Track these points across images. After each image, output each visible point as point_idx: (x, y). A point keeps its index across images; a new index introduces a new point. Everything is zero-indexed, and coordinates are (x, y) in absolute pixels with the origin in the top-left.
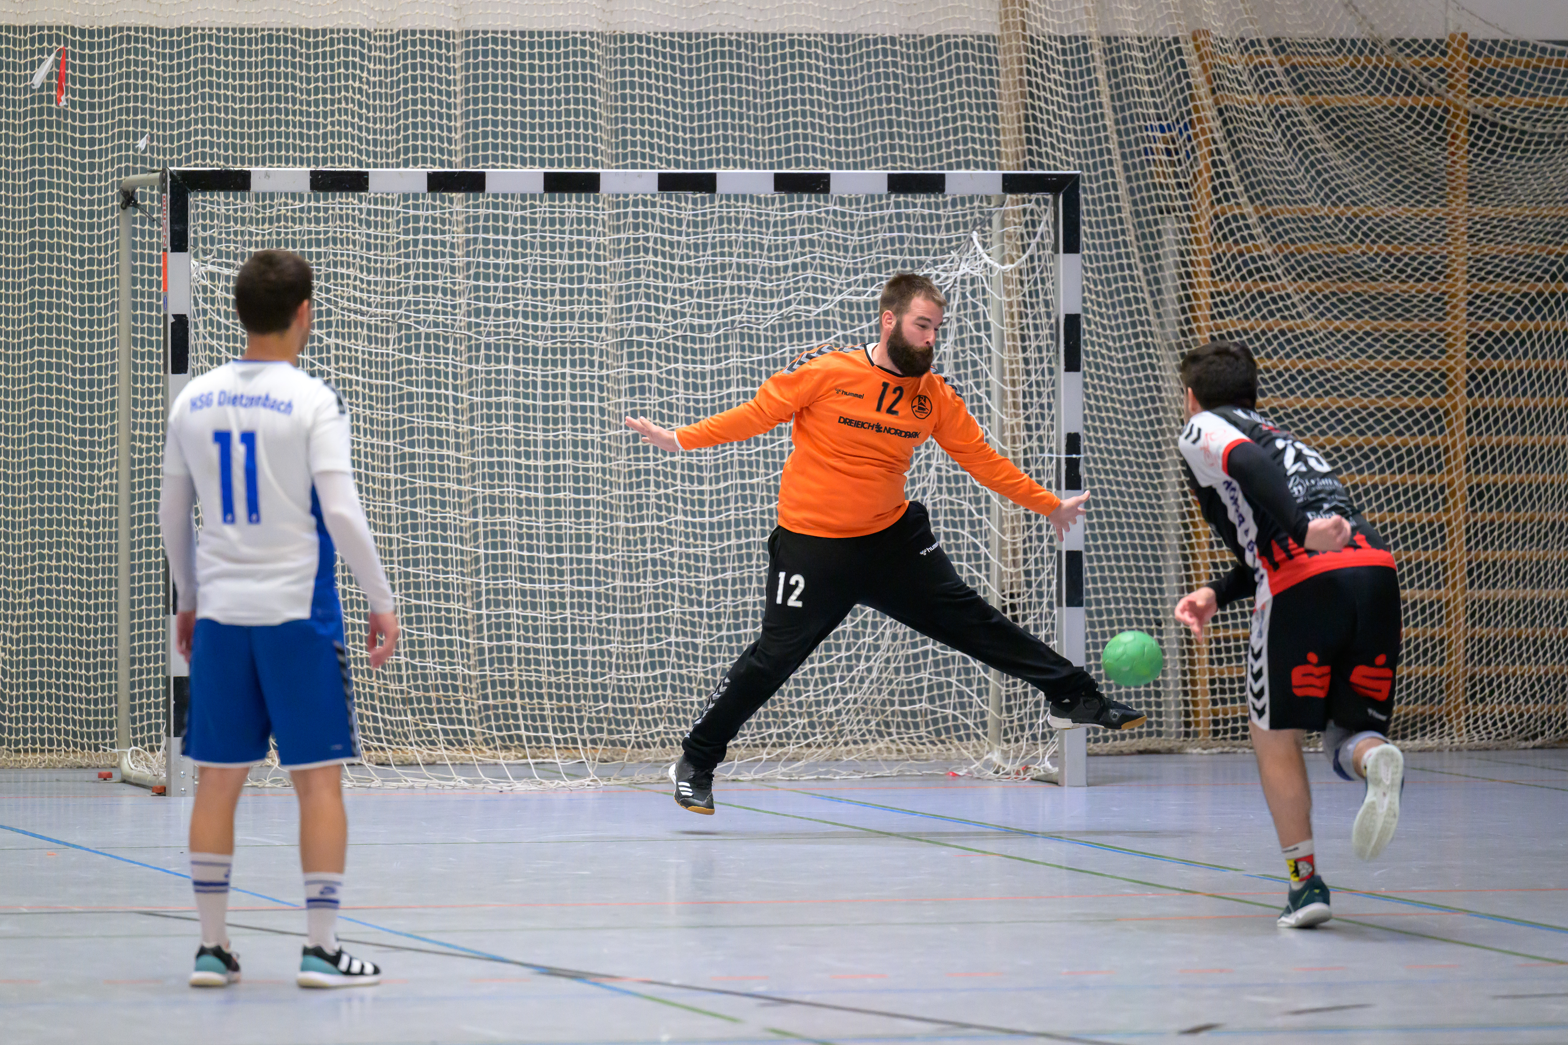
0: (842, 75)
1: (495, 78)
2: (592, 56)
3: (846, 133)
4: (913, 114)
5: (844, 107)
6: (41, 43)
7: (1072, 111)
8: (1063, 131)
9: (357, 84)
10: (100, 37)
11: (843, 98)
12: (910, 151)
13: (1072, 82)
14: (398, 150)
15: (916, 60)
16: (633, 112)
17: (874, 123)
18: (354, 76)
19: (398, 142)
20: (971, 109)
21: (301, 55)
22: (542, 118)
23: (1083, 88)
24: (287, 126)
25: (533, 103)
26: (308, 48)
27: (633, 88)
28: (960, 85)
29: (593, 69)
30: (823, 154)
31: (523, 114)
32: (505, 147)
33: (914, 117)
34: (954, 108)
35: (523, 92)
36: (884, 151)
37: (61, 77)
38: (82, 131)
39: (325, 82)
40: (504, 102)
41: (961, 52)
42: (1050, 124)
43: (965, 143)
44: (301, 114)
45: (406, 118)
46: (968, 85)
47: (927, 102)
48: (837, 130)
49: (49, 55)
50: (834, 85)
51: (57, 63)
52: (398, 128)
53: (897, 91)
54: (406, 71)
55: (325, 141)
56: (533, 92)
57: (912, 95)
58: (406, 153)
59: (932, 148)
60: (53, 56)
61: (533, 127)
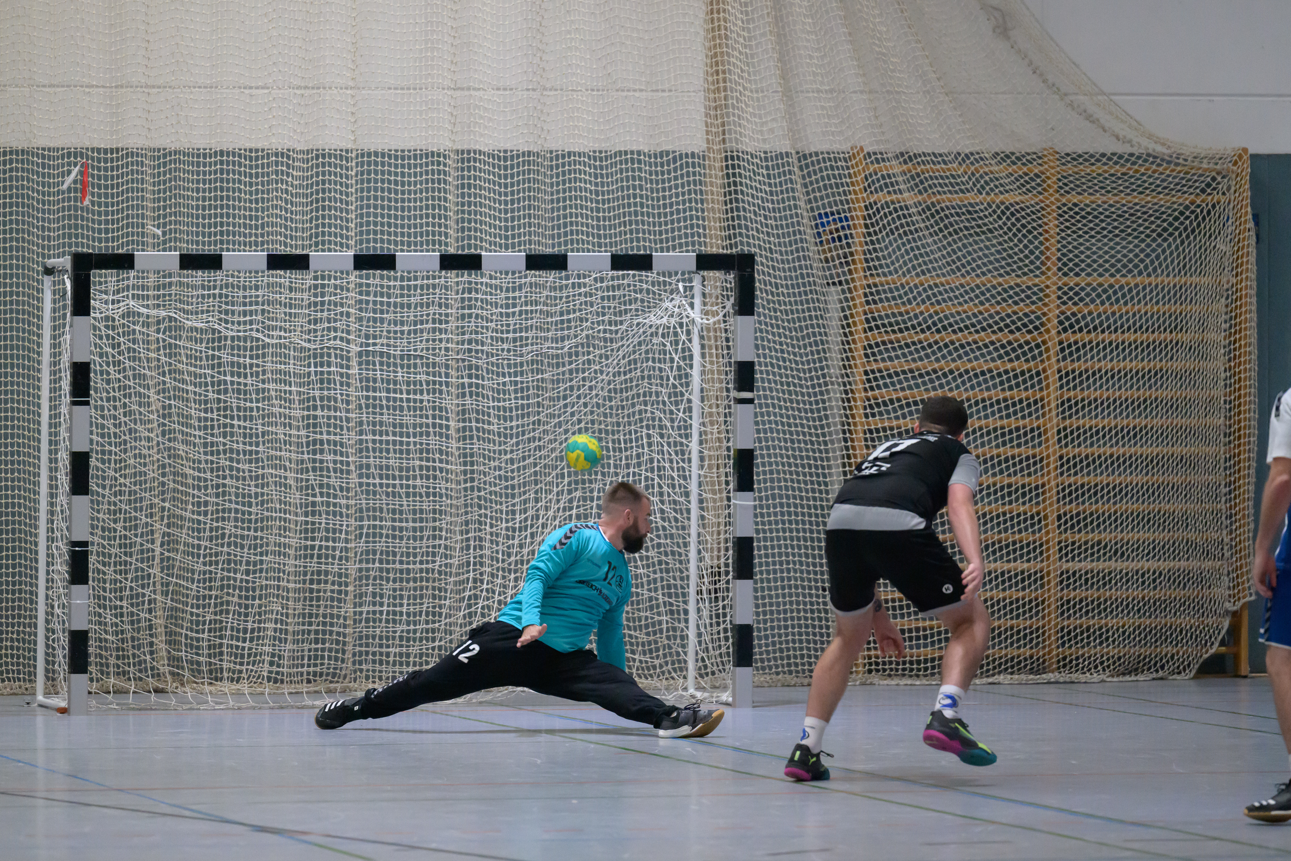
0: (602, 177)
1: (376, 181)
2: (445, 165)
3: (604, 220)
4: (653, 206)
5: (603, 201)
6: (69, 158)
7: (773, 203)
8: (766, 218)
9: (284, 187)
10: (112, 153)
11: (603, 195)
12: (650, 234)
13: (772, 181)
14: (311, 235)
15: (656, 166)
16: (469, 206)
17: (624, 213)
18: (282, 180)
19: (311, 228)
20: (697, 203)
21: (245, 166)
22: (409, 211)
23: (781, 186)
24: (234, 218)
25: (403, 201)
26: (251, 161)
27: (469, 188)
28: (689, 185)
29: (445, 175)
30: (588, 236)
31: (396, 209)
32: (382, 233)
33: (653, 209)
34: (684, 202)
35: (396, 192)
36: (631, 234)
37: (84, 184)
38: (100, 223)
39: (263, 186)
40: (383, 199)
41: (690, 160)
42: (755, 213)
43: (692, 228)
44: (245, 210)
45: (317, 211)
46: (695, 185)
47: (664, 198)
48: (598, 219)
49: (75, 166)
50: (596, 185)
51: (81, 173)
52: (311, 219)
53: (641, 189)
54: (317, 176)
55: (263, 229)
56: (403, 193)
57: (652, 192)
58: (317, 237)
59: (667, 232)
60: (78, 167)
61: (403, 218)
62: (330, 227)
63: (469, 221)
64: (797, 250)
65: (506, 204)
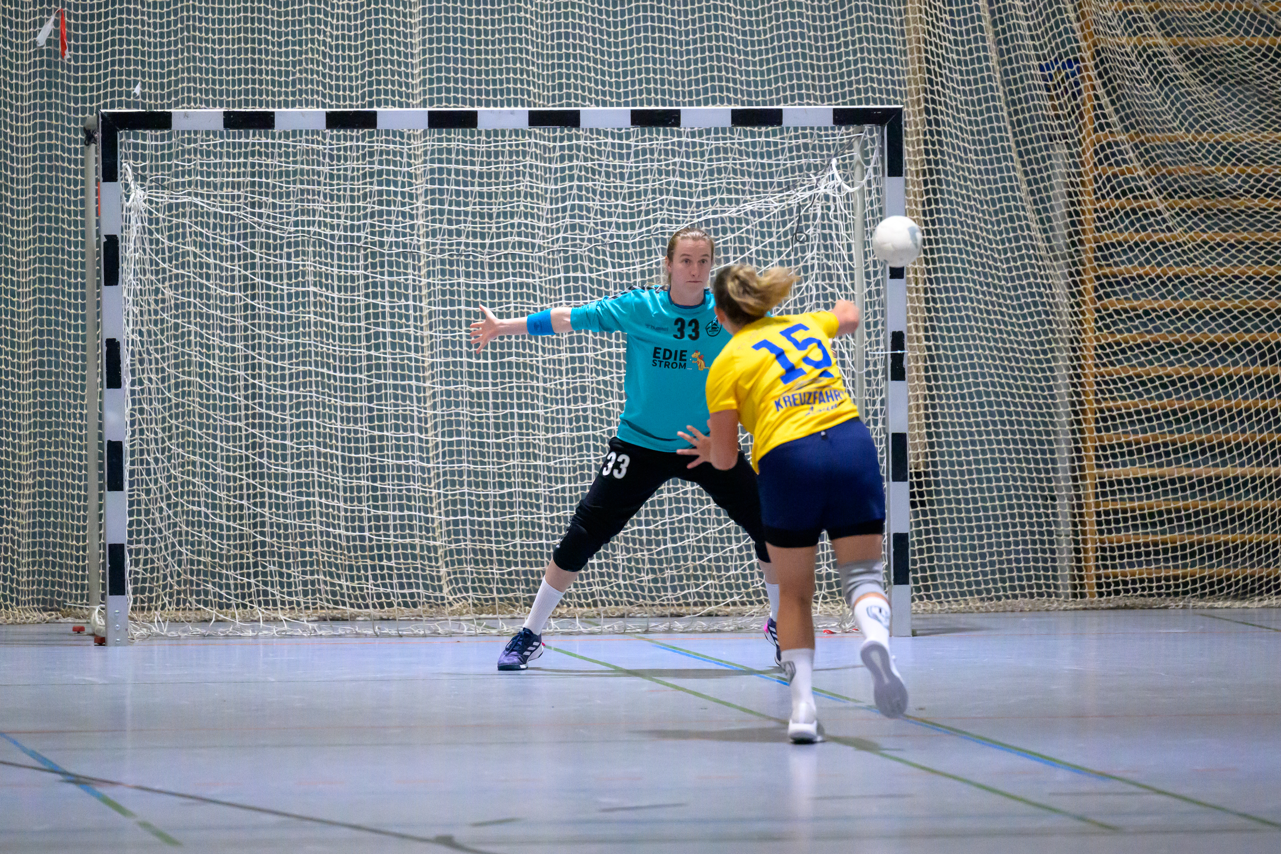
1: (447, 31)
3: (755, 75)
4: (818, 57)
5: (754, 52)
6: (41, 5)
7: (958, 54)
8: (951, 72)
9: (321, 37)
11: (753, 45)
13: (957, 29)
16: (567, 59)
17: (782, 66)
18: (319, 30)
19: (363, 86)
20: (869, 53)
22: (487, 65)
23: (968, 34)
24: (261, 74)
25: (479, 52)
27: (567, 39)
28: (860, 33)
31: (471, 62)
32: (456, 90)
33: (818, 60)
35: (471, 43)
36: (794, 91)
39: (294, 36)
40: (455, 51)
42: (940, 66)
43: (865, 83)
44: (273, 64)
45: (370, 66)
46: (867, 32)
47: (831, 47)
49: (49, 14)
50: (744, 33)
51: (56, 23)
53: (803, 38)
56: (479, 43)
57: (817, 41)
58: (370, 96)
59: (835, 88)
60: (52, 15)
61: (479, 73)
62: (386, 84)
63: (568, 77)
64: (988, 110)
65: (617, 57)
